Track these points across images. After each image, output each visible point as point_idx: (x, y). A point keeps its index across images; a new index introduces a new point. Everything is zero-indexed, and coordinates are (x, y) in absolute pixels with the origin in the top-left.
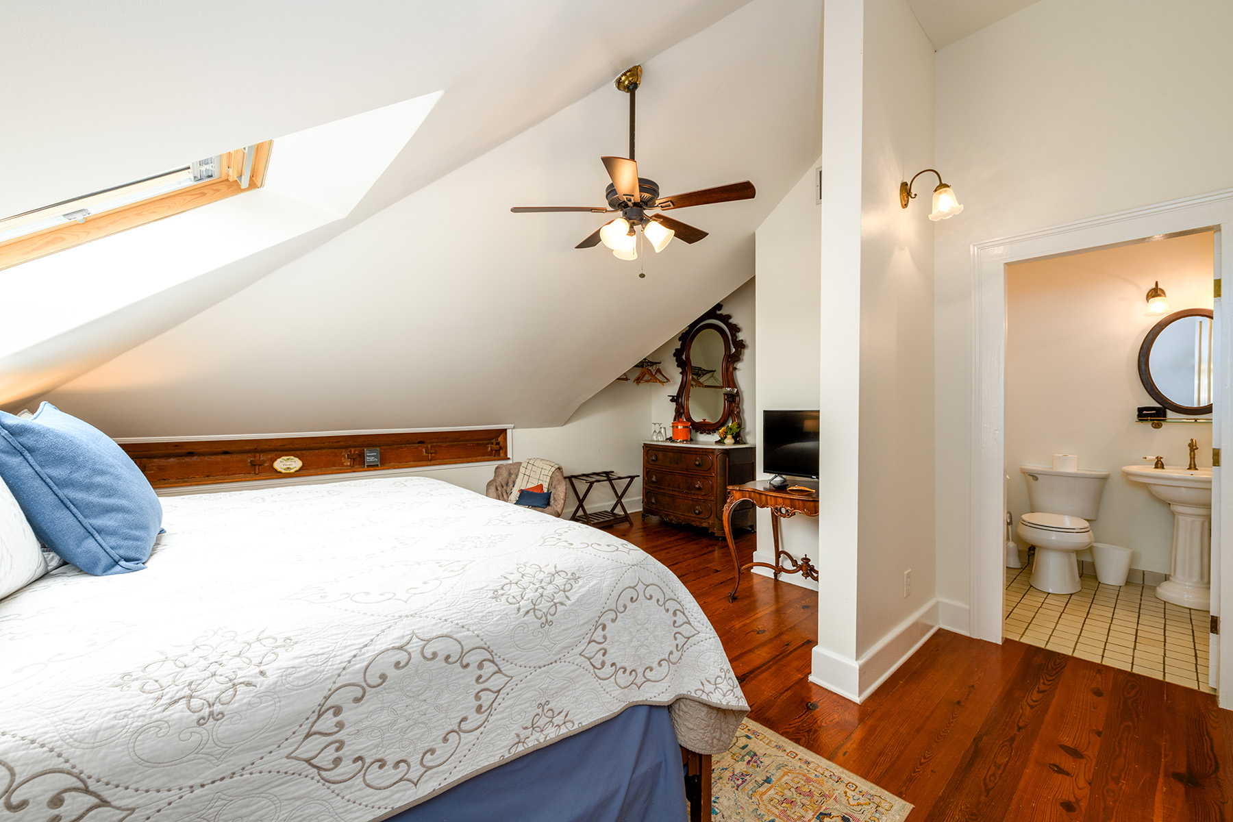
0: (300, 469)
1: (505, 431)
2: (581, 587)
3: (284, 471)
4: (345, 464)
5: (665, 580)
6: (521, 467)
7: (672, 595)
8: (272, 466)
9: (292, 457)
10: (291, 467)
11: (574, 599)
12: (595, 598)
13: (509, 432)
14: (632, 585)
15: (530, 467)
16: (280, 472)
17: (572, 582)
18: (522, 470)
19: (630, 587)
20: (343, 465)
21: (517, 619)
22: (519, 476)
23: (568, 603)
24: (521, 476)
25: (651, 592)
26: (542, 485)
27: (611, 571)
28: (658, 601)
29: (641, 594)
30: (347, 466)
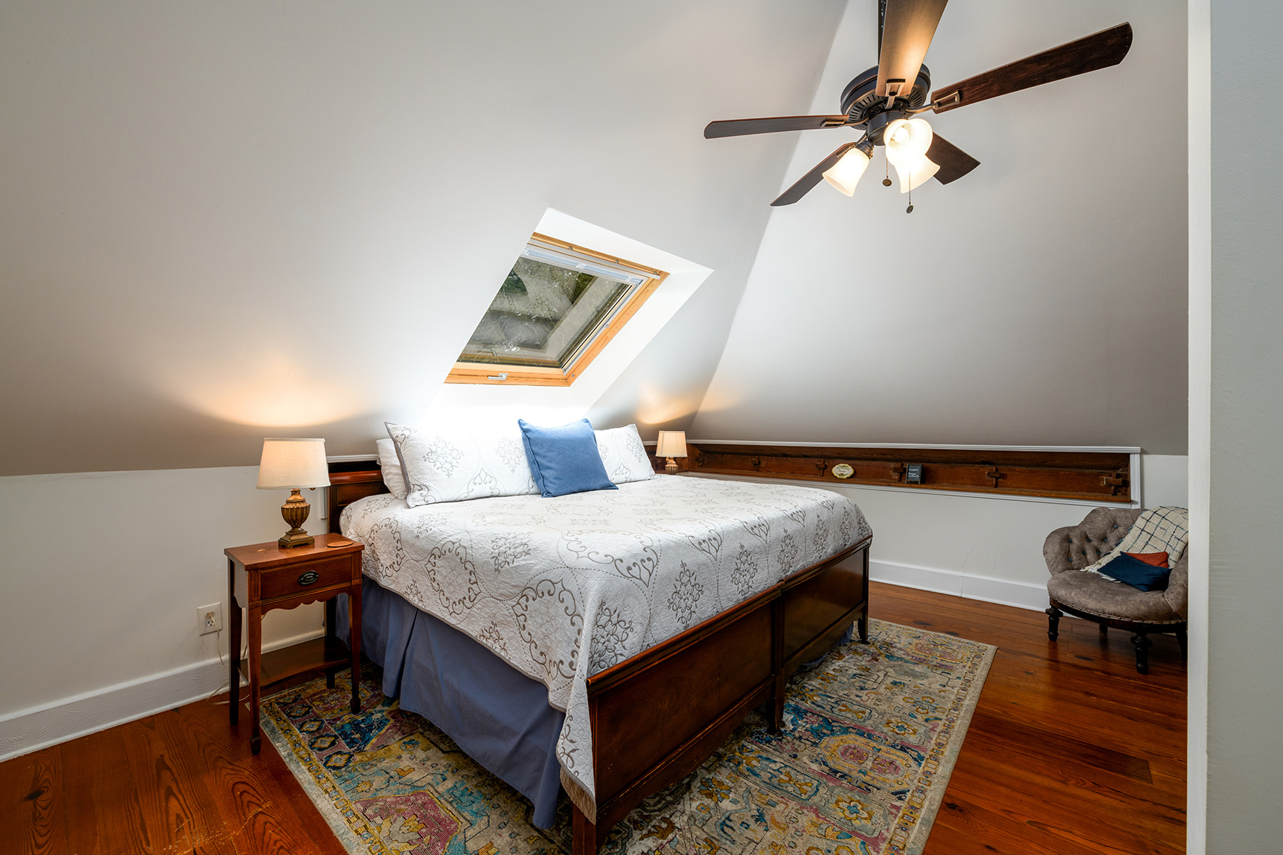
0: (852, 476)
1: (1126, 457)
2: (524, 560)
3: (838, 476)
4: (893, 477)
5: (583, 595)
6: (1140, 518)
7: (581, 613)
8: (831, 470)
9: (847, 465)
10: (844, 473)
11: (515, 564)
12: (524, 572)
13: (1135, 461)
14: (553, 581)
15: (1156, 519)
16: (836, 477)
17: (524, 554)
18: (1140, 522)
19: (550, 581)
20: (891, 478)
21: (488, 558)
22: (1132, 532)
23: (511, 565)
24: (1135, 531)
25: (565, 597)
26: (1166, 556)
27: (548, 561)
28: (567, 608)
29: (557, 593)
30: (895, 479)
